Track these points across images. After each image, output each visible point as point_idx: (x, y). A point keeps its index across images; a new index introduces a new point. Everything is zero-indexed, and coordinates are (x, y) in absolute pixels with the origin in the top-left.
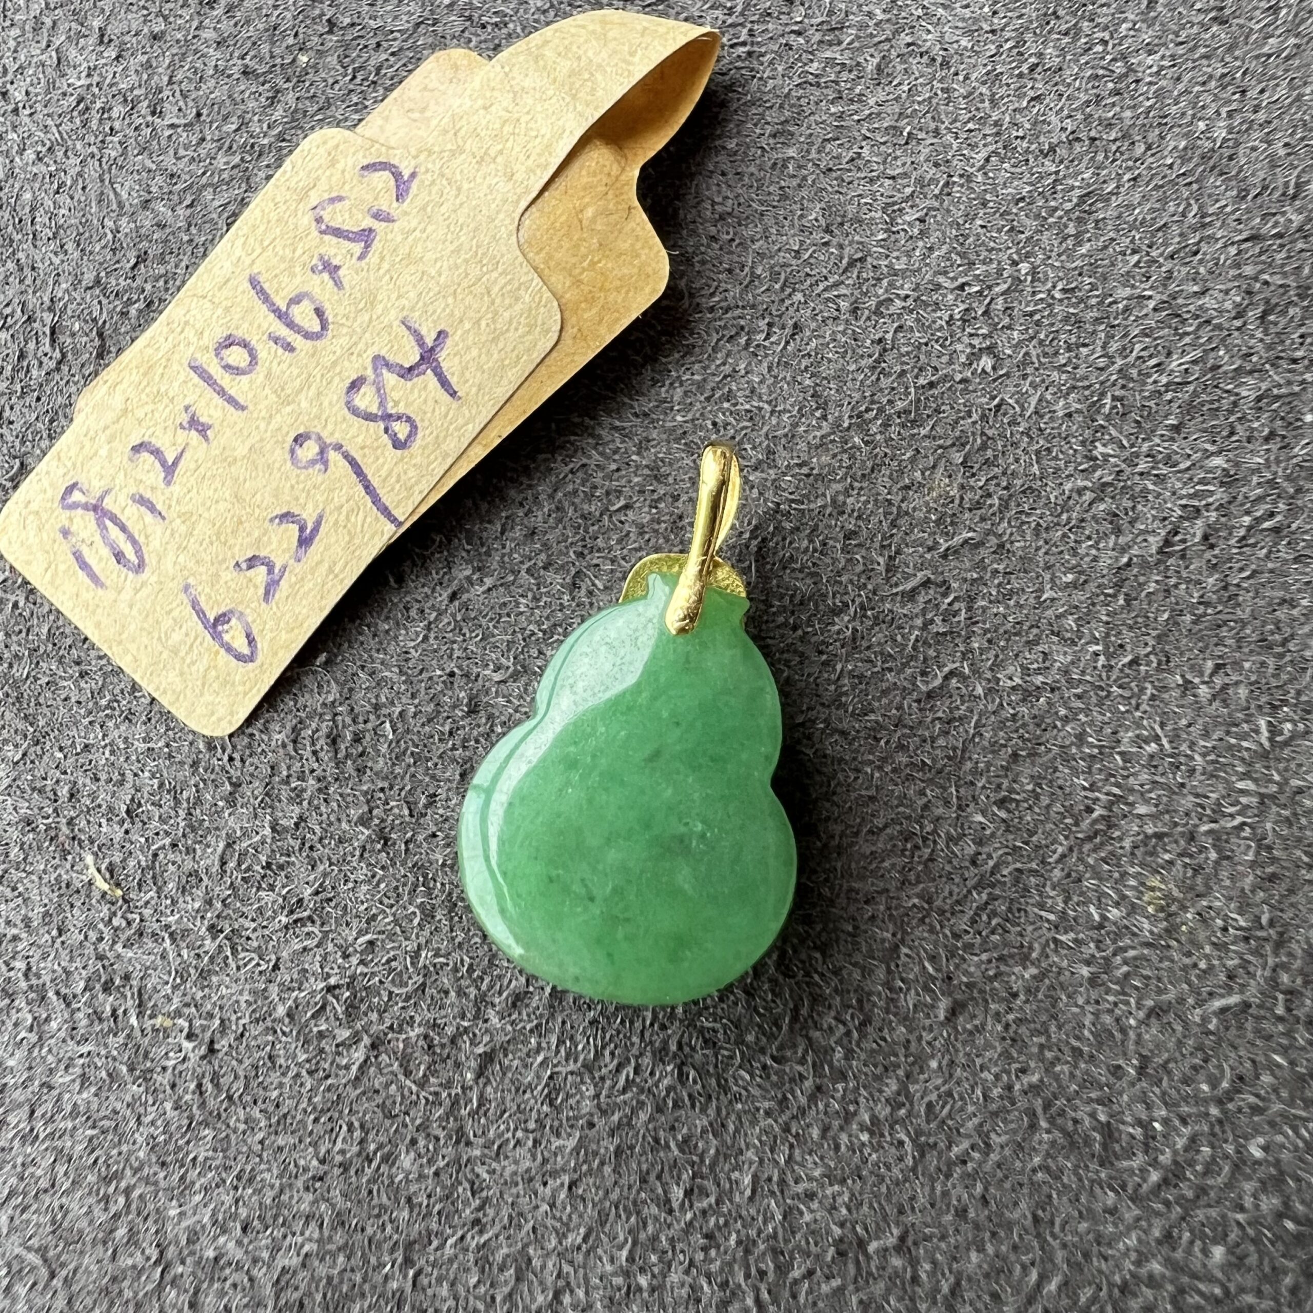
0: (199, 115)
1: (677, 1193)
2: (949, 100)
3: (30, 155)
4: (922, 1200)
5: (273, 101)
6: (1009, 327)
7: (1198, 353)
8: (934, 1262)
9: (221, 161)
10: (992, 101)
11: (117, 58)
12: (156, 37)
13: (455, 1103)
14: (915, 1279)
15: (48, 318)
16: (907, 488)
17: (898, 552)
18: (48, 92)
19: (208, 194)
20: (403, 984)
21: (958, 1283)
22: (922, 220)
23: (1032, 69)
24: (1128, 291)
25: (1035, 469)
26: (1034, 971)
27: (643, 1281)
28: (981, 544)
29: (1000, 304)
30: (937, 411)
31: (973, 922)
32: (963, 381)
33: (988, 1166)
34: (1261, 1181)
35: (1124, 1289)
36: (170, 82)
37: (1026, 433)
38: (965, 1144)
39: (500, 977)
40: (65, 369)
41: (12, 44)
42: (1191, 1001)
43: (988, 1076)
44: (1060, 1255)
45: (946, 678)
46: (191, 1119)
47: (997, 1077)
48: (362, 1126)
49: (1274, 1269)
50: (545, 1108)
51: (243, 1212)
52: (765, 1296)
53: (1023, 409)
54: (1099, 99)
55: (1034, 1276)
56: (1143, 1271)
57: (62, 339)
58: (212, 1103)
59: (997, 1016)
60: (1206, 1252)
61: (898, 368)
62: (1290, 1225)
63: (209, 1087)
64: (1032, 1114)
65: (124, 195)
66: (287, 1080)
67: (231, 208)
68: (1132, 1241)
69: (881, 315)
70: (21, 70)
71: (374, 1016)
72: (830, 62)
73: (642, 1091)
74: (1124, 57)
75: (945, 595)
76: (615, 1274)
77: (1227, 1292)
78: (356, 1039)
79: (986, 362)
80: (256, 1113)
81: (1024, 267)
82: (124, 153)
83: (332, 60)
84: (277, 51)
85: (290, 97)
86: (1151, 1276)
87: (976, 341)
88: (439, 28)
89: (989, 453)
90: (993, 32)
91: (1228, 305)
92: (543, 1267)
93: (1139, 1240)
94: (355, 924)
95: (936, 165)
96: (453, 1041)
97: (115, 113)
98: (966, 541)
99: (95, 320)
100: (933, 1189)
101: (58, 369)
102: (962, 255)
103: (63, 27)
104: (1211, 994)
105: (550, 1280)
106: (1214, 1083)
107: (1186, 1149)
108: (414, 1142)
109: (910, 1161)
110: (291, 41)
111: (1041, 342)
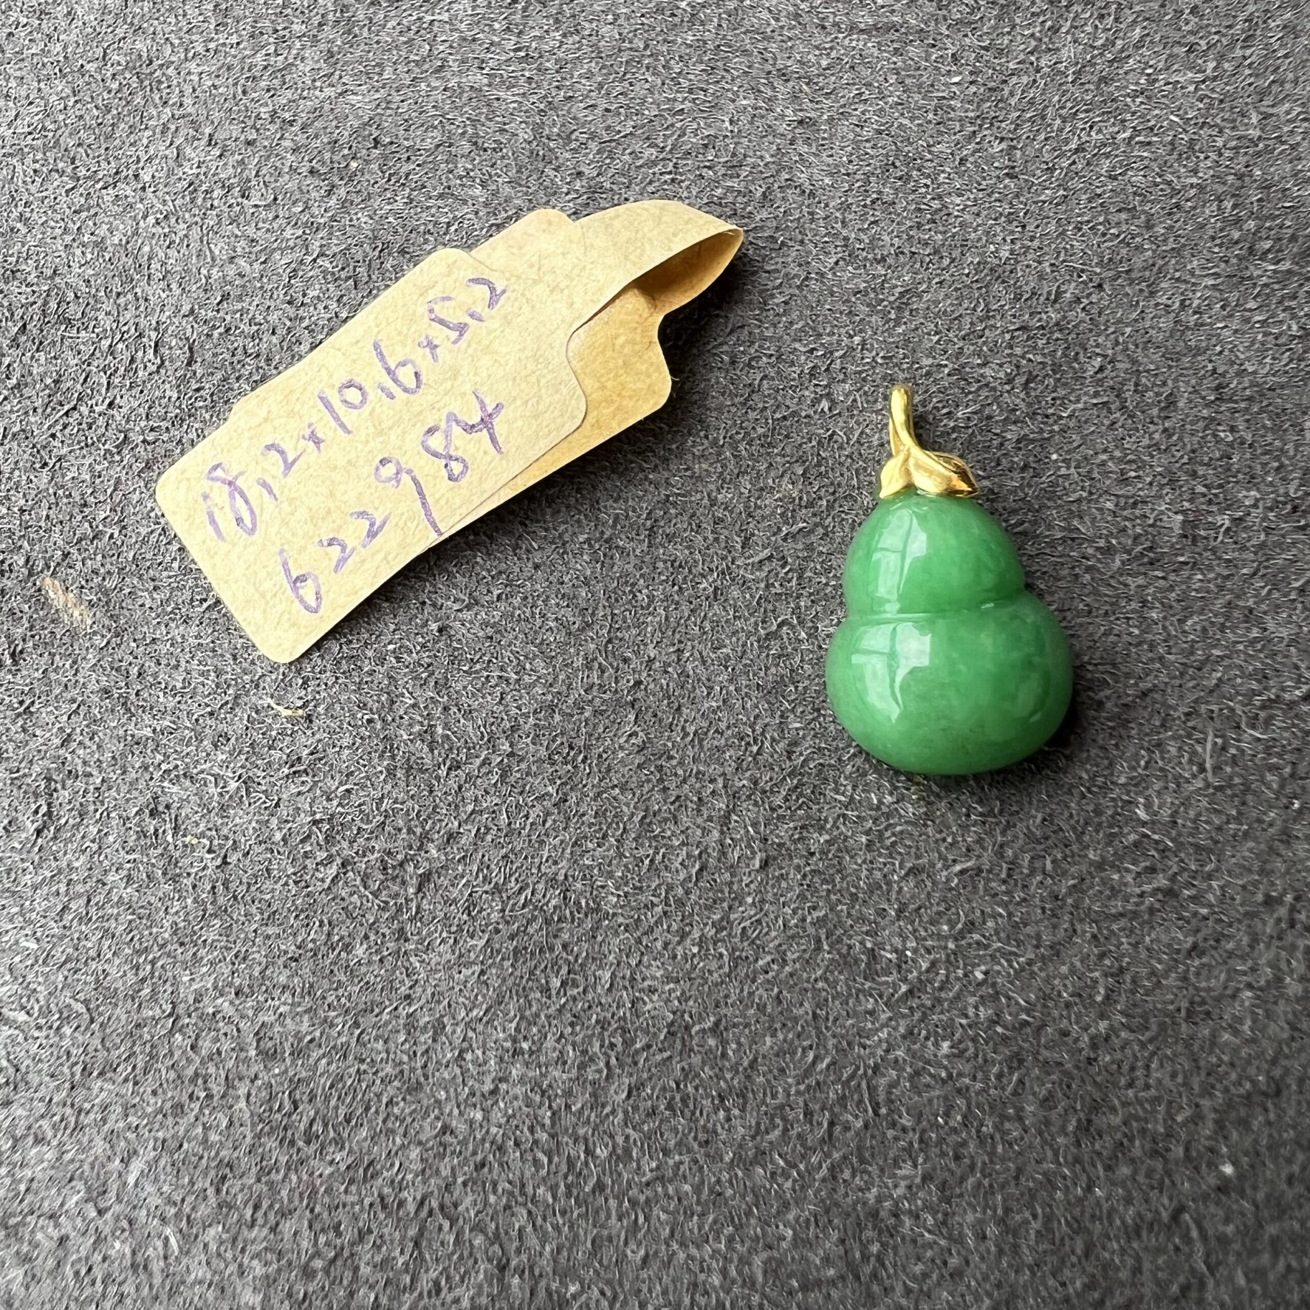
0: (275, 199)
1: (556, 983)
2: (812, 221)
3: (151, 220)
4: (733, 998)
5: (329, 193)
6: (843, 381)
7: (978, 407)
8: (739, 1044)
9: (288, 233)
10: (843, 222)
11: (220, 156)
12: (249, 143)
13: (399, 910)
14: (724, 1055)
15: (153, 335)
16: (762, 489)
17: (753, 535)
18: (168, 176)
19: (277, 256)
20: (369, 822)
21: (755, 1060)
22: (786, 303)
23: (873, 202)
24: (930, 361)
25: (855, 482)
26: (827, 837)
27: (525, 1046)
28: (812, 531)
29: (837, 365)
30: (787, 437)
31: (786, 800)
32: (807, 416)
33: (782, 976)
34: (982, 997)
35: (876, 1069)
36: (257, 175)
37: (849, 456)
38: (769, 958)
39: (441, 821)
40: (163, 371)
41: (145, 141)
42: (939, 865)
43: (788, 910)
44: (831, 1042)
45: (780, 626)
46: (205, 911)
47: (795, 912)
48: (330, 923)
49: (986, 1061)
50: (465, 917)
51: (237, 981)
52: (613, 1061)
53: (849, 439)
54: (919, 226)
55: (811, 1056)
56: (891, 1057)
57: (162, 350)
58: (221, 901)
59: (798, 868)
60: (937, 1045)
61: (761, 405)
62: (999, 1029)
63: (220, 888)
64: (818, 941)
65: (217, 252)
66: (278, 886)
67: (293, 266)
68: (883, 1035)
69: (752, 367)
70: (149, 160)
71: (345, 844)
72: (729, 189)
73: (536, 908)
74: (940, 197)
75: (783, 567)
76: (505, 1040)
77: (950, 1076)
78: (330, 859)
79: (825, 404)
80: (254, 910)
81: (857, 339)
82: (219, 223)
83: (374, 167)
84: (336, 158)
85: (342, 192)
86: (896, 1061)
87: (818, 390)
88: (453, 149)
89: (823, 469)
90: (848, 175)
91: (1002, 375)
92: (454, 1032)
93: (889, 1034)
94: (338, 776)
95: (800, 265)
96: (401, 864)
97: (215, 194)
98: (801, 530)
99: (187, 339)
100: (742, 990)
101: (158, 372)
102: (814, 329)
103: (183, 132)
104: (954, 861)
105: (457, 1042)
106: (952, 924)
107: (928, 971)
108: (366, 937)
109: (727, 969)
110: (346, 152)
111: (865, 393)
